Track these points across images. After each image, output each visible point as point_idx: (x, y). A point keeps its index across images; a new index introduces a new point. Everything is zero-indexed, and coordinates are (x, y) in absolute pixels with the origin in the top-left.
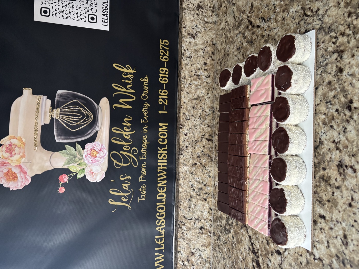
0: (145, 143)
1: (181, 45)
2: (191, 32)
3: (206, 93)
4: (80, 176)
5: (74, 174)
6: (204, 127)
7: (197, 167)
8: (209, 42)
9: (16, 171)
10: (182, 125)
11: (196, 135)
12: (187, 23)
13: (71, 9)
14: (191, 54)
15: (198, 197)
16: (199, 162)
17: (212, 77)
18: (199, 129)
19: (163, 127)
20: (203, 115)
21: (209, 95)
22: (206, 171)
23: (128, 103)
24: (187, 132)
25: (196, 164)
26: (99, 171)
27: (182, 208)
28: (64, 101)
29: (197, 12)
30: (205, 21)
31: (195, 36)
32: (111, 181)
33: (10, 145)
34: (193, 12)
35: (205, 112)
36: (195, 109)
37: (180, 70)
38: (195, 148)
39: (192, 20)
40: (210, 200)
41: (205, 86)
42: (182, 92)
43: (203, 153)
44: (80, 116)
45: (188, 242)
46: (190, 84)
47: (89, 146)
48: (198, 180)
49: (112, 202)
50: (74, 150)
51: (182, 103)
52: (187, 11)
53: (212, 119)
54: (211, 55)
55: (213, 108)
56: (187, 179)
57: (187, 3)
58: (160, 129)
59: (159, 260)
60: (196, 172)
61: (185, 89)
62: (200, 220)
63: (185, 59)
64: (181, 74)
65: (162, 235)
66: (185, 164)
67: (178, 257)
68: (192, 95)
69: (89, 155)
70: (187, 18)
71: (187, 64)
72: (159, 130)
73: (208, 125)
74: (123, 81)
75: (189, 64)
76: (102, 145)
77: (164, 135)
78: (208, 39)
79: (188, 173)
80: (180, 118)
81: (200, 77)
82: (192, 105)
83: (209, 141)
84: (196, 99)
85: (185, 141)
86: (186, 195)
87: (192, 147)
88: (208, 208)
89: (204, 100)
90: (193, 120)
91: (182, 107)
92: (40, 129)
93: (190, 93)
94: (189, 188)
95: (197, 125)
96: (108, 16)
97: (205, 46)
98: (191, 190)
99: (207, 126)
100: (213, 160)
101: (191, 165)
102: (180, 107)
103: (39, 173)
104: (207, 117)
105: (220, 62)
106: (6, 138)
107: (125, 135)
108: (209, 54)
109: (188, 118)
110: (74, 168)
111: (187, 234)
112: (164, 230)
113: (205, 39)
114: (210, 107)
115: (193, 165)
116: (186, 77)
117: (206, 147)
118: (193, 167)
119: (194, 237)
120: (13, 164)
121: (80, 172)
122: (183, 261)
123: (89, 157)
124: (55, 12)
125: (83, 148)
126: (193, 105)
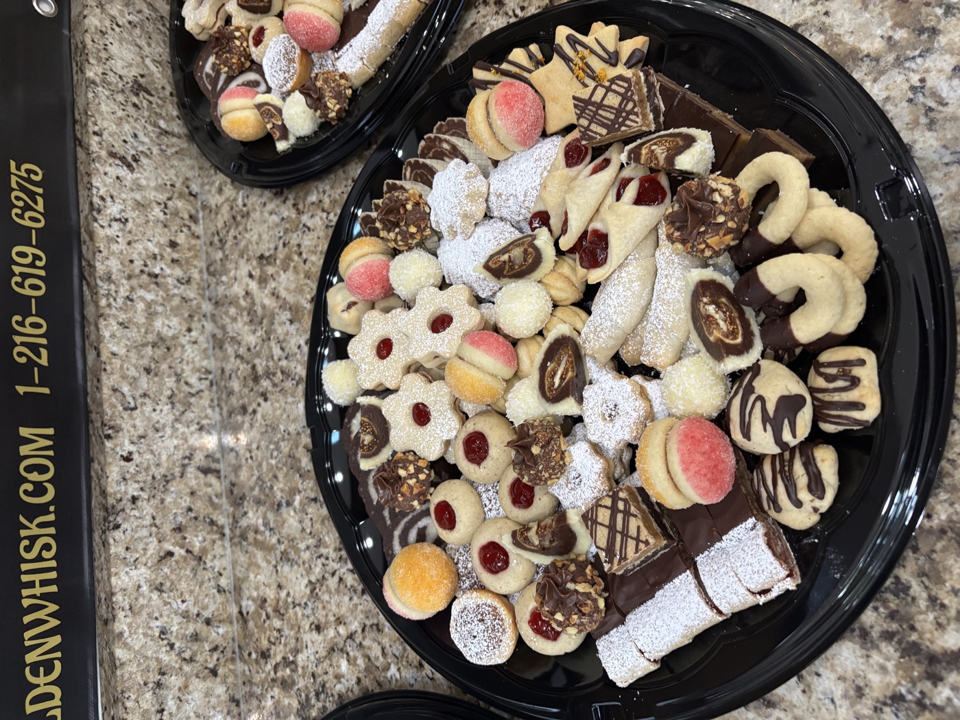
1: (90, 183)
2: (119, 149)
3: (184, 329)
6: (186, 430)
7: (177, 562)
8: (178, 185)
10: (111, 428)
11: (164, 458)
12: (105, 124)
14: (123, 211)
15: (187, 668)
16: (182, 547)
17: (198, 284)
18: (171, 437)
19: (36, 441)
20: (182, 395)
21: (194, 334)
22: (209, 575)
24: (132, 448)
25: (170, 554)
29: (135, 99)
30: (160, 127)
31: (134, 164)
34: (120, 98)
35: (186, 383)
36: (152, 374)
37: (90, 256)
38: (162, 501)
39: (121, 119)
40: (230, 670)
41: (178, 307)
42: (102, 323)
43: (192, 515)
46: (128, 297)
48: (183, 607)
51: (105, 356)
52: (100, 89)
53: (210, 406)
54: (187, 223)
55: (210, 373)
56: (144, 613)
57: (100, 71)
58: (24, 450)
60: (172, 583)
61: (114, 311)
63: (105, 224)
64: (92, 266)
66: (132, 560)
68: (139, 332)
70: (103, 108)
71: (113, 240)
72: (22, 454)
73: (198, 423)
75: (119, 240)
77: (42, 469)
78: (174, 178)
79: (145, 588)
80: (101, 404)
81: (160, 280)
82: (141, 362)
83: (209, 476)
84: (154, 345)
85: (124, 479)
86: (142, 670)
87: (154, 497)
88: (224, 697)
89: (179, 349)
90: (148, 409)
91: (108, 368)
93: (131, 326)
94: (152, 643)
95: (164, 426)
97: (167, 195)
98: (161, 647)
99: (197, 427)
100: (227, 531)
101: (156, 561)
102: (100, 368)
104: (193, 400)
105: (221, 241)
108: (182, 218)
109: (132, 405)
113: (165, 178)
114: (199, 370)
115: (161, 559)
116: (113, 277)
117: (200, 493)
118: (162, 567)
126: (145, 362)
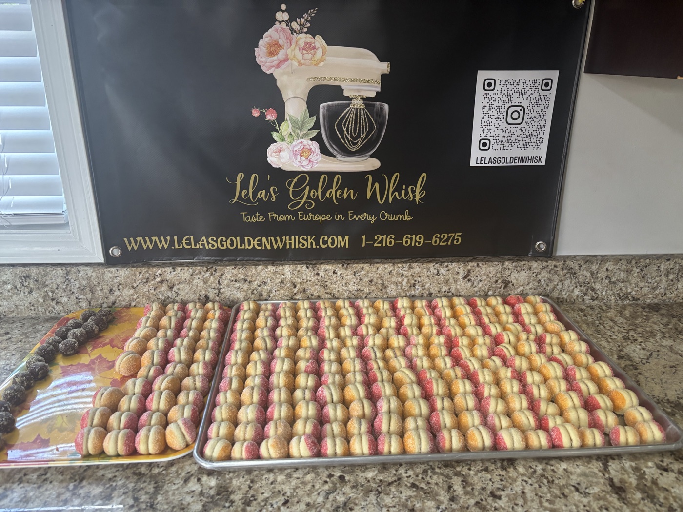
0: (320, 218)
1: (454, 262)
2: (472, 274)
4: (275, 135)
5: (278, 128)
7: (291, 289)
9: (281, 55)
10: (347, 267)
11: (334, 286)
12: (484, 269)
13: (495, 117)
14: (443, 274)
15: (250, 291)
16: (297, 291)
18: (343, 289)
19: (343, 241)
23: (374, 194)
24: (339, 274)
25: (295, 287)
26: (282, 160)
27: (235, 271)
28: (375, 114)
29: (500, 281)
31: (467, 280)
32: (269, 176)
33: (314, 48)
34: (498, 275)
36: (370, 283)
37: (421, 261)
38: (316, 285)
39: (488, 275)
42: (391, 265)
44: (355, 134)
45: (187, 280)
46: (403, 275)
47: (315, 146)
48: (274, 291)
49: (240, 177)
50: (309, 128)
56: (273, 276)
57: (510, 267)
58: (340, 237)
59: (161, 242)
60: (283, 287)
61: (396, 269)
62: (218, 296)
63: (435, 267)
64: (416, 262)
65: (195, 245)
66: (294, 273)
67: (167, 269)
68: (388, 278)
69: (303, 147)
70: (491, 268)
71: (428, 269)
72: (338, 237)
74: (404, 187)
75: (429, 272)
76: (317, 163)
77: (333, 244)
79: (283, 277)
80: (357, 263)
81: (413, 288)
84: (383, 284)
85: (326, 271)
86: (252, 275)
87: (318, 281)
90: (355, 281)
91: (372, 266)
92: (337, 83)
93: (390, 275)
94: (262, 279)
95: (347, 287)
96: (490, 165)
98: (260, 282)
101: (293, 281)
102: (372, 263)
103: (278, 84)
106: (324, 42)
107: (331, 192)
109: (356, 275)
110: (286, 128)
111: (199, 278)
112: (201, 247)
115: (293, 283)
116: (411, 269)
118: (290, 283)
119: (194, 288)
120: (289, 51)
121: (280, 136)
122: (160, 275)
123: (301, 147)
124: (490, 98)
125: (312, 140)
126: (375, 280)
